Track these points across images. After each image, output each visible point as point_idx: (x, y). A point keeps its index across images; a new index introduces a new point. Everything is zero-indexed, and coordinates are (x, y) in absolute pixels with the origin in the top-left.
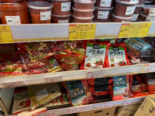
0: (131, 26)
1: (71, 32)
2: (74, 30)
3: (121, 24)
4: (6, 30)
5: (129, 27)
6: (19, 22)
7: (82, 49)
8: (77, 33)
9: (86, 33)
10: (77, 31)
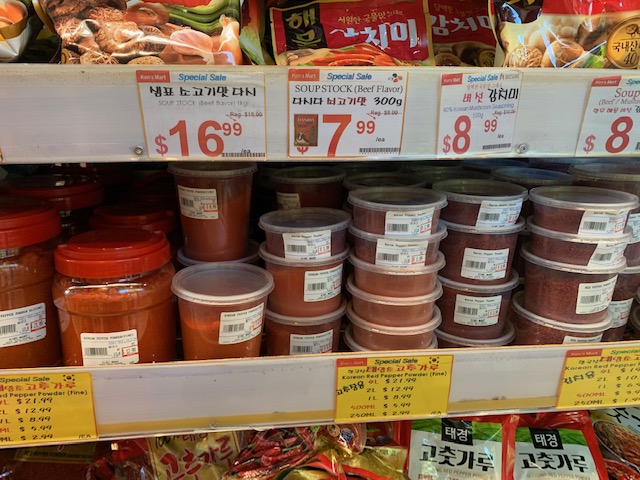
0: (609, 359)
1: (345, 389)
2: (356, 381)
3: (565, 353)
4: (73, 389)
5: (599, 364)
6: (131, 352)
7: (390, 450)
8: (371, 394)
9: (409, 392)
10: (371, 382)
